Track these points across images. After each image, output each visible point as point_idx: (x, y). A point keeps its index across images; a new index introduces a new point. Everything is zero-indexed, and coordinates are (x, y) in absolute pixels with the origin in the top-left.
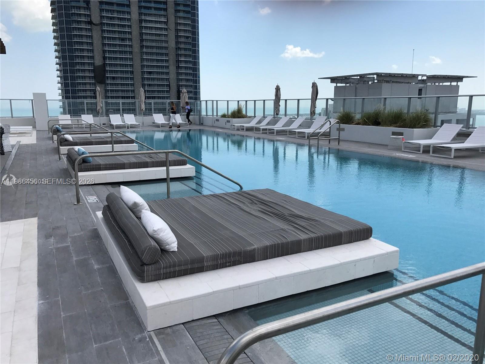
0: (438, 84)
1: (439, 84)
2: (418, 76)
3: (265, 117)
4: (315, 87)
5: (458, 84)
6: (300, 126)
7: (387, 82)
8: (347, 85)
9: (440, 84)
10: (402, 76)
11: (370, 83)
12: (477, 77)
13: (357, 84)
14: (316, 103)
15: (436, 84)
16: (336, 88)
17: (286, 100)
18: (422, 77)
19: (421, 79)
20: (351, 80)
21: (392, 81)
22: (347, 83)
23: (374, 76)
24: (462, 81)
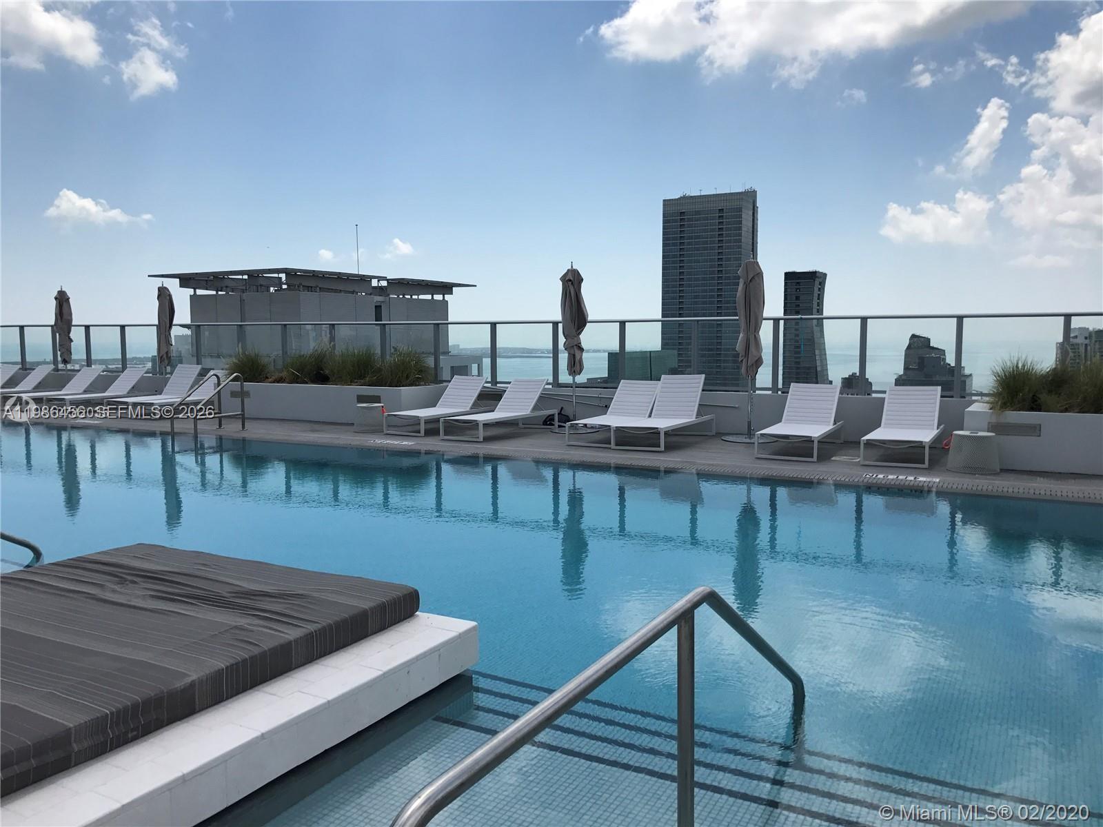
0: (409, 297)
1: (411, 297)
2: (371, 280)
3: (26, 369)
4: (166, 297)
5: (446, 299)
6: (134, 391)
7: (309, 289)
8: (220, 293)
9: (414, 297)
10: (340, 277)
11: (272, 289)
13: (243, 291)
14: (170, 334)
15: (406, 296)
16: (194, 298)
17: (87, 328)
18: (378, 281)
19: (376, 285)
20: (227, 283)
21: (320, 288)
22: (219, 289)
23: (281, 275)
24: (452, 294)
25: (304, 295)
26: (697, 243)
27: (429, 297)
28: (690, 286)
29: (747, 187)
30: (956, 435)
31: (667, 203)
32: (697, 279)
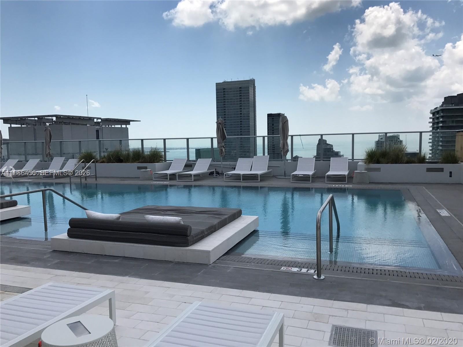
2: (94, 119)
5: (127, 127)
7: (65, 123)
8: (23, 126)
9: (112, 126)
10: (80, 118)
11: (47, 124)
12: (140, 121)
15: (109, 126)
16: (10, 129)
18: (97, 119)
19: (96, 121)
20: (27, 121)
21: (71, 123)
22: (23, 124)
23: (53, 118)
24: (130, 125)
25: (64, 126)
26: (231, 102)
27: (120, 126)
28: (228, 120)
29: (251, 78)
30: (356, 172)
31: (217, 84)
32: (231, 117)
